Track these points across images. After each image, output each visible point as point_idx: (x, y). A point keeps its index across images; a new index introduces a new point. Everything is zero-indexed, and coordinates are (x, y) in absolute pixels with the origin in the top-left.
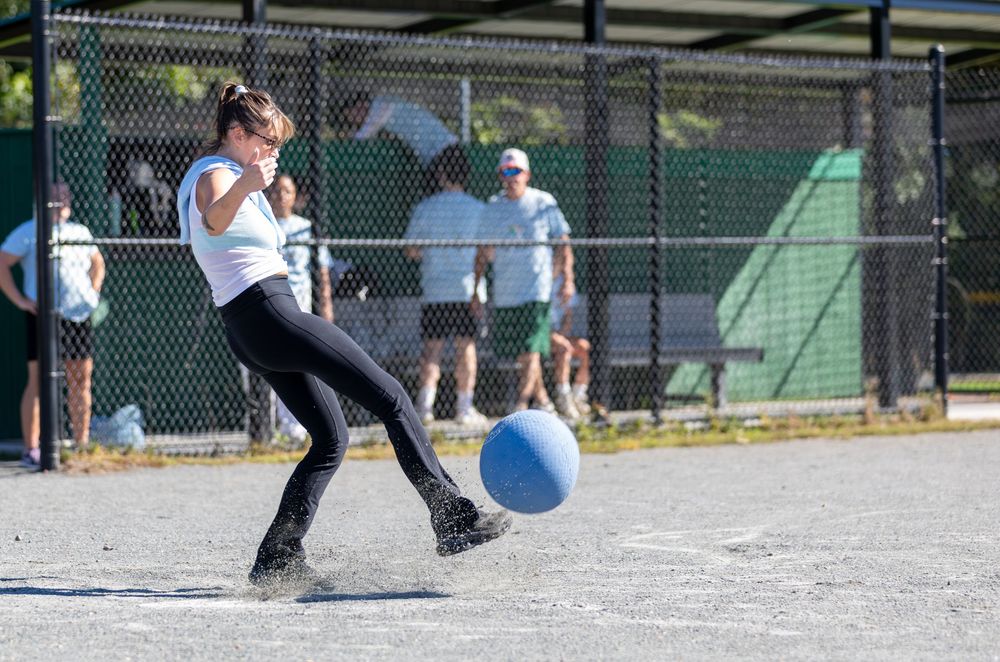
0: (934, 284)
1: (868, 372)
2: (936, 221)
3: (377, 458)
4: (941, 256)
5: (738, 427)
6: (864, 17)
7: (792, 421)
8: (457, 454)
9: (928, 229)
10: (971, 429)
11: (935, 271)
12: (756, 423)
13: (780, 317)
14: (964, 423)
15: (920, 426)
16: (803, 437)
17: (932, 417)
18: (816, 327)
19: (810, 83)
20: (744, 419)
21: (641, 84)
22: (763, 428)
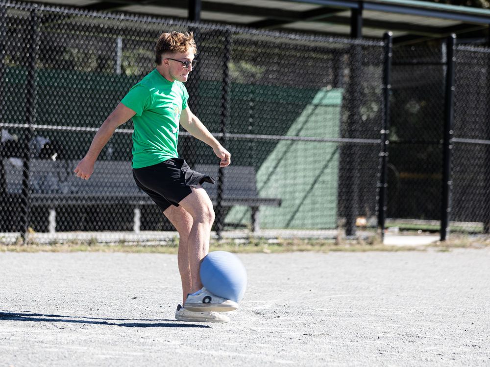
0: (380, 167)
1: (340, 215)
2: (383, 132)
3: (58, 251)
4: (385, 151)
5: (265, 243)
6: (348, 14)
7: (296, 241)
8: (104, 251)
9: (378, 136)
10: (397, 251)
11: (381, 160)
12: (275, 241)
13: (292, 182)
14: (393, 246)
15: (368, 247)
16: (301, 250)
17: (375, 243)
18: (312, 188)
19: (315, 50)
20: (267, 239)
21: (219, 46)
22: (279, 244)
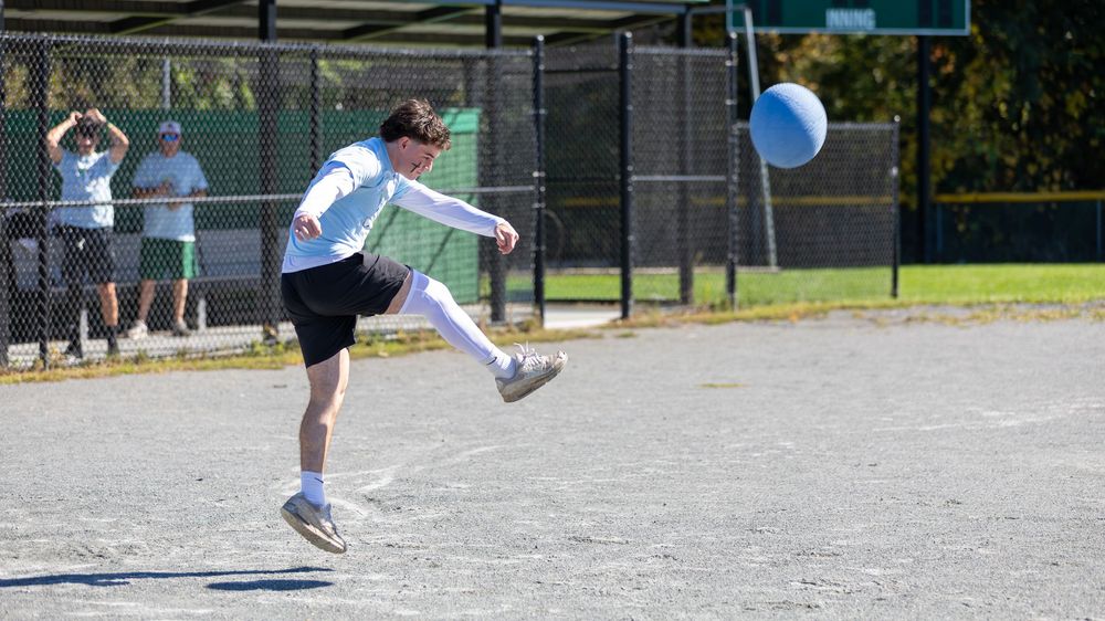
0: (534, 224)
2: (536, 174)
3: (93, 376)
4: (540, 202)
5: (380, 341)
6: (482, 11)
7: (423, 335)
8: (156, 371)
9: (530, 180)
10: (562, 340)
11: (535, 213)
12: (394, 337)
13: (415, 243)
14: (557, 331)
15: (523, 336)
16: (430, 349)
17: (533, 328)
18: (441, 250)
19: (436, 58)
20: (383, 334)
21: (305, 60)
22: (400, 341)
